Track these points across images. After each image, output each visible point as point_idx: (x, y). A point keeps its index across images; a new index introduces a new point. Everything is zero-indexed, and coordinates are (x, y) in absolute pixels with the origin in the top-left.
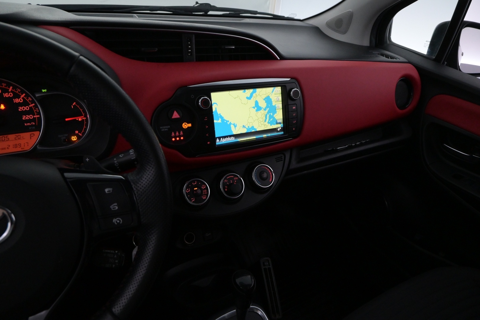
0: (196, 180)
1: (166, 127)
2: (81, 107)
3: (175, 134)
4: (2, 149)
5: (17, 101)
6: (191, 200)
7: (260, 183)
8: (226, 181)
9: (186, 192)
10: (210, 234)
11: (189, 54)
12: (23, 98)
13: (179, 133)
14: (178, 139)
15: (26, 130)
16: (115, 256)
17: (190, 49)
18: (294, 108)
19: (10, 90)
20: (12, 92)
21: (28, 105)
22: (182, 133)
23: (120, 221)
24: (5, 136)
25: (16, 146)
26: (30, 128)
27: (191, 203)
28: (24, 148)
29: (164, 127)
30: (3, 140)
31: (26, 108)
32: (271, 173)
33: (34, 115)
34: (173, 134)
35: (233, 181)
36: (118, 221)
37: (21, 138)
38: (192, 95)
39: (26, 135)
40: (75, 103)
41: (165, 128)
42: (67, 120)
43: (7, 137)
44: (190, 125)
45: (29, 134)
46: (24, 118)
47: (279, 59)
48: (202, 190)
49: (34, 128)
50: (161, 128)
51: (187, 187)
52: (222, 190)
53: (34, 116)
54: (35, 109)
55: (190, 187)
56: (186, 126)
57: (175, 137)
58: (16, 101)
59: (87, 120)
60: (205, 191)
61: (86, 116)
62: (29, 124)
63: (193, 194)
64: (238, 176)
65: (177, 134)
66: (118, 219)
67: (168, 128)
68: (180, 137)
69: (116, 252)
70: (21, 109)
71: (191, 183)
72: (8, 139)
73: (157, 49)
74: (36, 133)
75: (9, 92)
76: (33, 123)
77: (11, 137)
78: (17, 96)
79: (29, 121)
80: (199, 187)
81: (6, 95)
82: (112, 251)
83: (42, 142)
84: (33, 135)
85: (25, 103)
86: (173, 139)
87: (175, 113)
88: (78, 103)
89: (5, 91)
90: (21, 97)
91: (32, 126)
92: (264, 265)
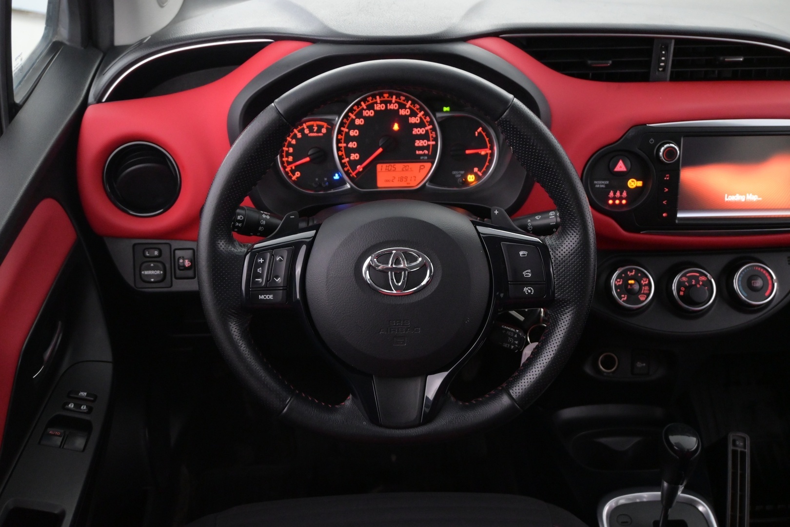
0: (635, 269)
1: (603, 182)
2: (489, 135)
3: (615, 194)
4: (387, 181)
5: (413, 120)
6: (621, 298)
7: (746, 295)
8: (684, 279)
9: (615, 285)
10: (644, 365)
11: (662, 70)
12: (420, 118)
13: (621, 194)
14: (617, 202)
15: (416, 159)
16: (516, 336)
17: (663, 61)
19: (407, 106)
20: (409, 108)
21: (424, 126)
22: (625, 194)
23: (531, 290)
24: (392, 164)
25: (401, 179)
26: (422, 158)
27: (621, 301)
28: (409, 184)
29: (600, 182)
30: (390, 169)
31: (422, 131)
32: (770, 282)
33: (429, 140)
34: (611, 194)
35: (698, 282)
36: (529, 291)
37: (409, 170)
38: (652, 139)
39: (415, 166)
40: (480, 129)
41: (600, 184)
42: (468, 152)
43: (394, 166)
44: (640, 184)
45: (419, 165)
46: (418, 143)
48: (641, 285)
49: (426, 158)
50: (596, 182)
51: (619, 277)
52: (675, 293)
53: (429, 143)
54: (431, 133)
55: (624, 277)
56: (633, 184)
57: (614, 199)
58: (412, 120)
59: (492, 155)
60: (647, 288)
61: (492, 148)
62: (421, 152)
63: (625, 289)
64: (706, 276)
65: (618, 194)
66: (529, 288)
67: (606, 185)
68: (621, 199)
69: (517, 331)
70: (416, 131)
71: (625, 272)
72: (394, 169)
73: (610, 62)
74: (428, 165)
75: (406, 109)
76: (426, 152)
77: (399, 166)
78: (414, 114)
79: (422, 148)
80: (638, 281)
81: (402, 112)
82: (512, 329)
83: (432, 180)
84: (422, 167)
85: (421, 125)
86: (611, 202)
87: (621, 163)
88: (484, 129)
89: (402, 106)
90: (419, 116)
91: (424, 155)
92: (734, 444)
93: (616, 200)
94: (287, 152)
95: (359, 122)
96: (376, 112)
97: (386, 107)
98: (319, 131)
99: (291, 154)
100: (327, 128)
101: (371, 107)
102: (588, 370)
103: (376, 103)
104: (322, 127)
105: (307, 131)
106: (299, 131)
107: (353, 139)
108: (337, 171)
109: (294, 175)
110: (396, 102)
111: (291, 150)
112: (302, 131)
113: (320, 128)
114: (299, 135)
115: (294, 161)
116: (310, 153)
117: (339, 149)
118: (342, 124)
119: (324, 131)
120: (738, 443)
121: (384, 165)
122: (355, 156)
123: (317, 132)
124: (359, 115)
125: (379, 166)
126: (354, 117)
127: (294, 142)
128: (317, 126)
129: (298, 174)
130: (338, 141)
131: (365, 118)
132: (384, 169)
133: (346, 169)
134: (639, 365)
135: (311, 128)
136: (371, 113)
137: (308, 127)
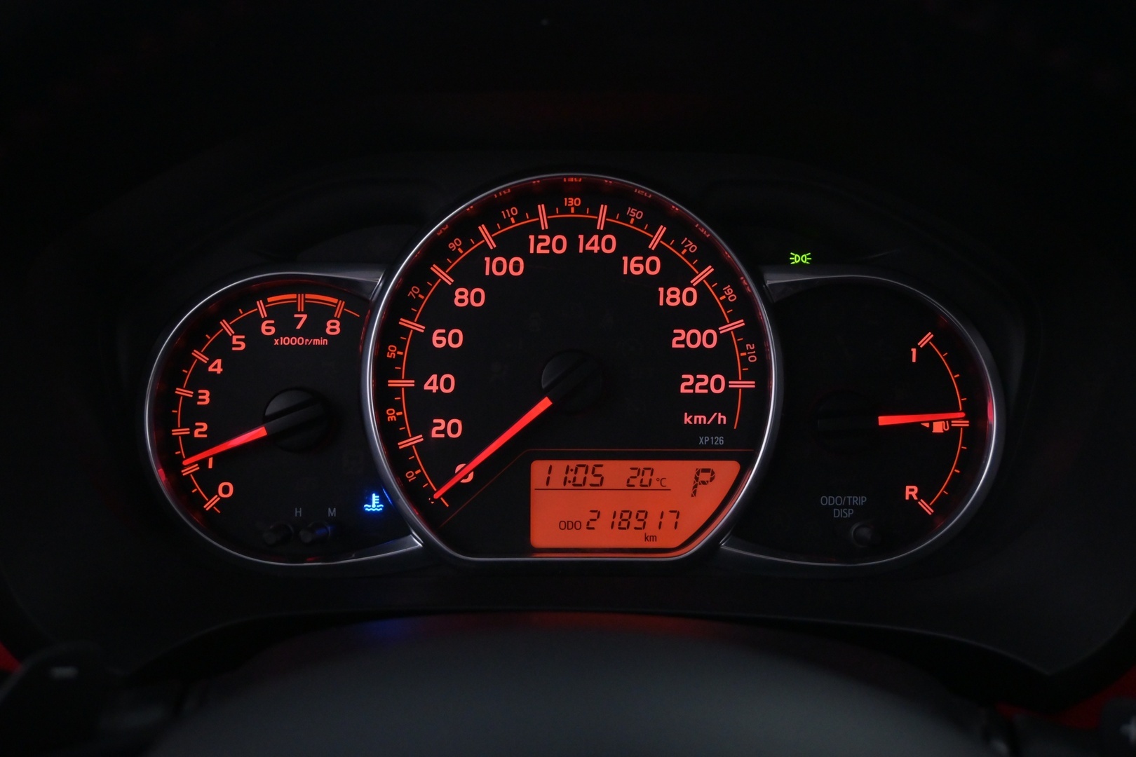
2: (964, 360)
4: (567, 525)
5: (672, 297)
12: (700, 287)
19: (653, 245)
20: (660, 251)
21: (717, 322)
24: (591, 463)
25: (623, 520)
26: (703, 440)
28: (654, 538)
30: (579, 481)
31: (704, 339)
33: (730, 376)
37: (655, 485)
39: (677, 472)
40: (929, 337)
42: (883, 421)
43: (598, 471)
45: (691, 466)
46: (689, 384)
49: (720, 440)
53: (734, 384)
54: (742, 349)
58: (670, 296)
59: (977, 436)
61: (977, 413)
62: (700, 419)
70: (682, 338)
72: (597, 480)
74: (727, 470)
75: (646, 253)
76: (722, 418)
77: (616, 470)
78: (676, 274)
79: (704, 403)
81: (633, 266)
83: (741, 526)
84: (705, 477)
85: (704, 316)
88: (947, 338)
89: (633, 244)
90: (695, 281)
91: (714, 429)
94: (190, 403)
95: (464, 298)
96: (531, 260)
97: (573, 243)
98: (315, 327)
99: (203, 413)
100: (344, 319)
101: (512, 245)
103: (536, 229)
104: (329, 312)
105: (267, 329)
106: (238, 329)
107: (442, 363)
108: (379, 485)
109: (212, 492)
110: (609, 228)
111: (205, 397)
112: (249, 327)
113: (319, 315)
114: (239, 343)
115: (215, 437)
116: (273, 408)
117: (384, 398)
118: (401, 304)
119: (333, 327)
121: (560, 466)
122: (445, 428)
123: (308, 331)
124: (470, 274)
125: (539, 469)
126: (449, 280)
127: (217, 367)
128: (309, 308)
129: (226, 490)
130: (384, 369)
131: (491, 284)
132: (557, 481)
133: (411, 476)
135: (283, 317)
136: (514, 267)
137: (272, 313)
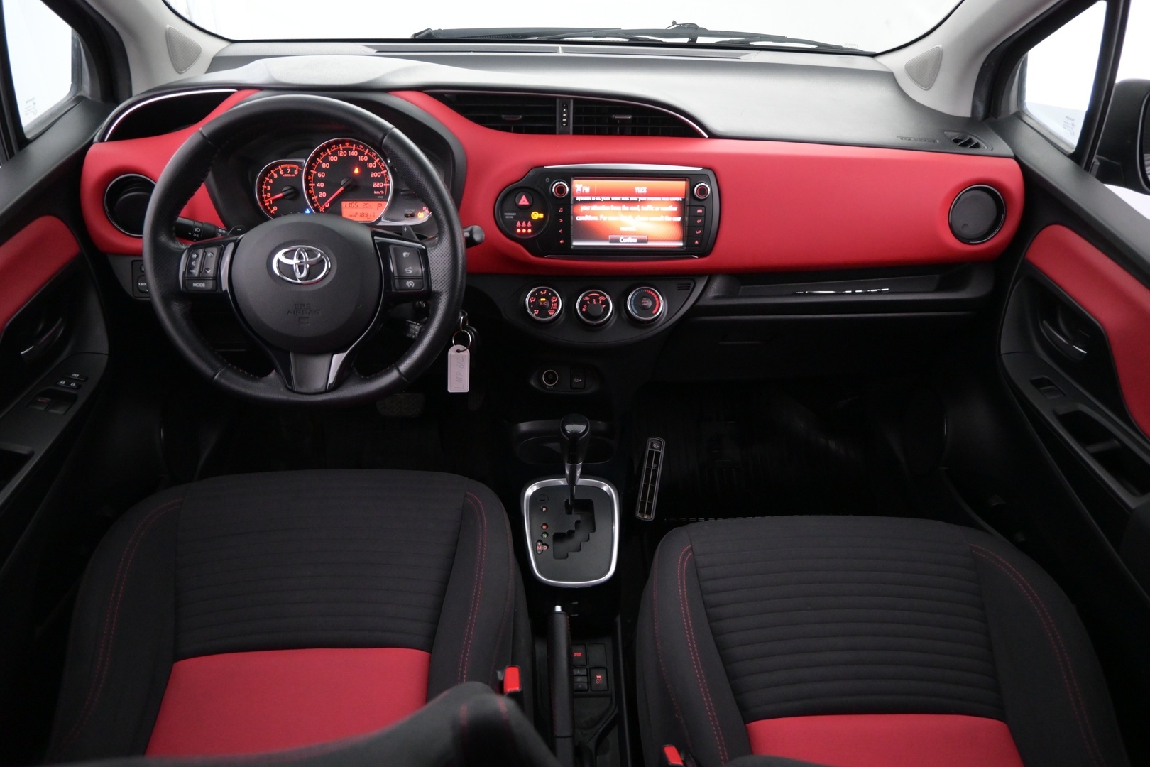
0: (547, 289)
1: (511, 214)
3: (521, 224)
4: (351, 216)
5: (370, 165)
6: (533, 312)
7: (637, 312)
8: (587, 298)
9: (529, 301)
10: (581, 380)
11: (564, 125)
12: (377, 163)
13: (527, 224)
14: (524, 231)
15: (373, 198)
17: (565, 118)
18: (700, 211)
20: (367, 155)
21: (380, 171)
22: (529, 224)
24: (355, 202)
25: (362, 215)
26: (379, 197)
27: (533, 315)
28: (368, 219)
29: (509, 214)
30: (352, 206)
31: (378, 175)
32: (657, 302)
33: (384, 183)
34: (519, 224)
35: (598, 301)
37: (369, 207)
38: (548, 178)
39: (374, 204)
41: (509, 215)
43: (356, 204)
44: (541, 216)
45: (376, 203)
46: (375, 185)
47: (707, 136)
48: (551, 303)
49: (382, 197)
50: (506, 214)
51: (533, 295)
52: (578, 307)
53: (384, 185)
54: (386, 177)
55: (537, 296)
56: (536, 216)
57: (521, 228)
60: (555, 305)
62: (378, 192)
63: (535, 305)
64: (605, 296)
65: (524, 224)
66: (412, 282)
67: (514, 216)
68: (527, 228)
70: (373, 175)
71: (538, 291)
72: (357, 206)
73: (521, 117)
74: (383, 204)
75: (364, 155)
76: (383, 192)
77: (361, 204)
78: (371, 160)
79: (378, 189)
80: (548, 298)
81: (361, 158)
83: (386, 216)
84: (379, 205)
85: (378, 169)
86: (519, 231)
87: (524, 198)
89: (361, 153)
90: (375, 162)
91: (381, 195)
92: (652, 447)
93: (523, 229)
94: (266, 189)
95: (324, 165)
96: (339, 157)
97: (348, 153)
98: (292, 172)
99: (269, 191)
100: (299, 170)
101: (334, 153)
102: (533, 383)
103: (339, 150)
104: (295, 169)
105: (282, 172)
106: (275, 172)
107: (321, 180)
108: (308, 207)
109: (272, 209)
110: (356, 150)
111: (269, 188)
112: (278, 172)
113: (293, 170)
114: (275, 176)
115: (271, 196)
116: (283, 189)
117: (308, 188)
118: (310, 167)
119: (296, 172)
120: (655, 445)
121: (348, 203)
122: (322, 195)
123: (290, 173)
124: (325, 160)
125: (344, 204)
126: (321, 162)
127: (271, 181)
128: (290, 168)
129: (275, 208)
130: (307, 181)
131: (330, 162)
132: (348, 206)
133: (315, 205)
134: (576, 380)
135: (285, 170)
136: (335, 159)
137: (282, 169)
